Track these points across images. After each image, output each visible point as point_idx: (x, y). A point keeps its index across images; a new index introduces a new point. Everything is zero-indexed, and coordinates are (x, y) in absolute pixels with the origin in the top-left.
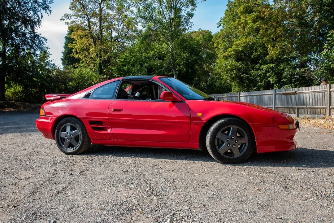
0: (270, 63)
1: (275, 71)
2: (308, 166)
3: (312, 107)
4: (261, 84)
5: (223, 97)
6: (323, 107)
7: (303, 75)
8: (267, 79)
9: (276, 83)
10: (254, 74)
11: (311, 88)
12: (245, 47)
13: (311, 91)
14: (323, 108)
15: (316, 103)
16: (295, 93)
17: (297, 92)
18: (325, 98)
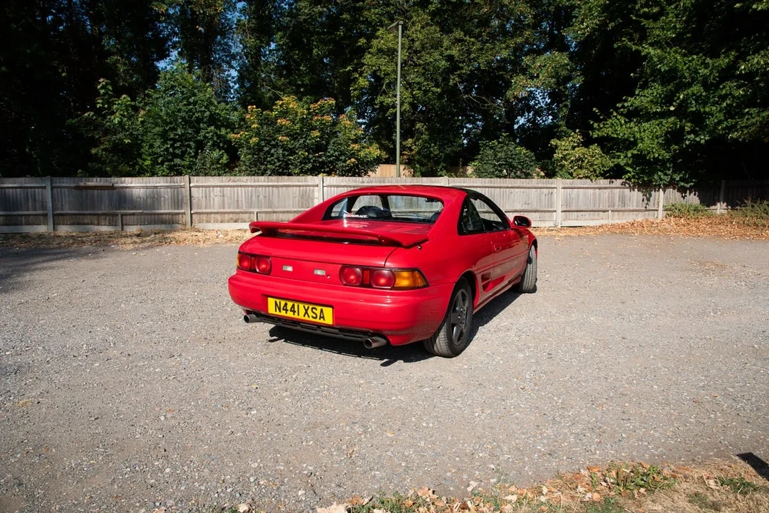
3: (152, 211)
6: (177, 211)
13: (148, 185)
14: (177, 214)
15: (162, 205)
16: (110, 187)
17: (116, 185)
18: (180, 197)
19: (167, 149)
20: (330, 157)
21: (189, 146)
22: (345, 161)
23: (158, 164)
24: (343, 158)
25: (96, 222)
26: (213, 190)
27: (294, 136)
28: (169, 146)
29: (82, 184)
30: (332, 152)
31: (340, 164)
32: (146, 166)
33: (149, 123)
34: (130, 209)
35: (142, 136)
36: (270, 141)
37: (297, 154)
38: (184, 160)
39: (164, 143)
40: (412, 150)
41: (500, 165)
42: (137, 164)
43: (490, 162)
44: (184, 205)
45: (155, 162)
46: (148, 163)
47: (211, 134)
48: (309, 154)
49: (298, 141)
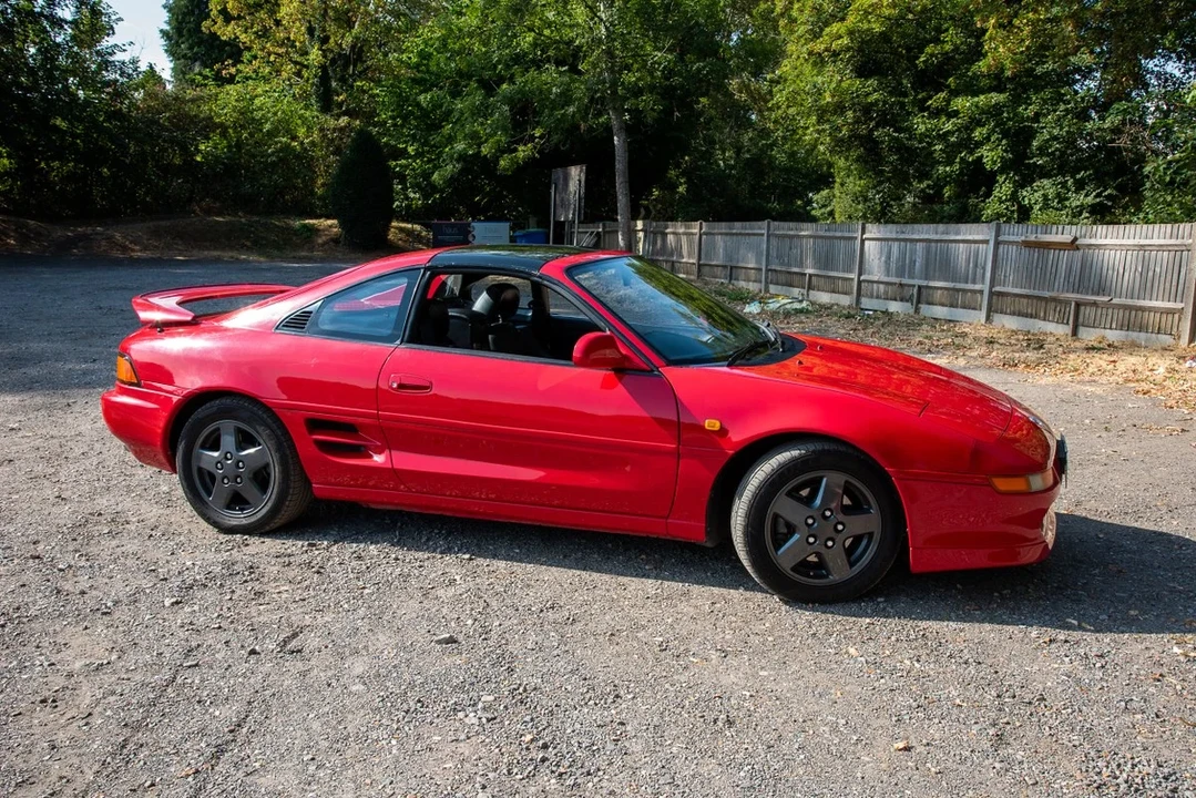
0: (991, 89)
1: (1005, 123)
2: (1083, 624)
3: (1129, 302)
4: (948, 169)
5: (799, 236)
6: (1171, 305)
7: (1113, 141)
8: (971, 152)
9: (1003, 170)
10: (922, 128)
11: (1132, 232)
12: (895, 23)
13: (1131, 242)
14: (1171, 312)
15: (1146, 286)
16: (1073, 245)
17: (1081, 241)
18: (1182, 273)
25: (1042, 314)
34: (1093, 293)
44: (1186, 291)
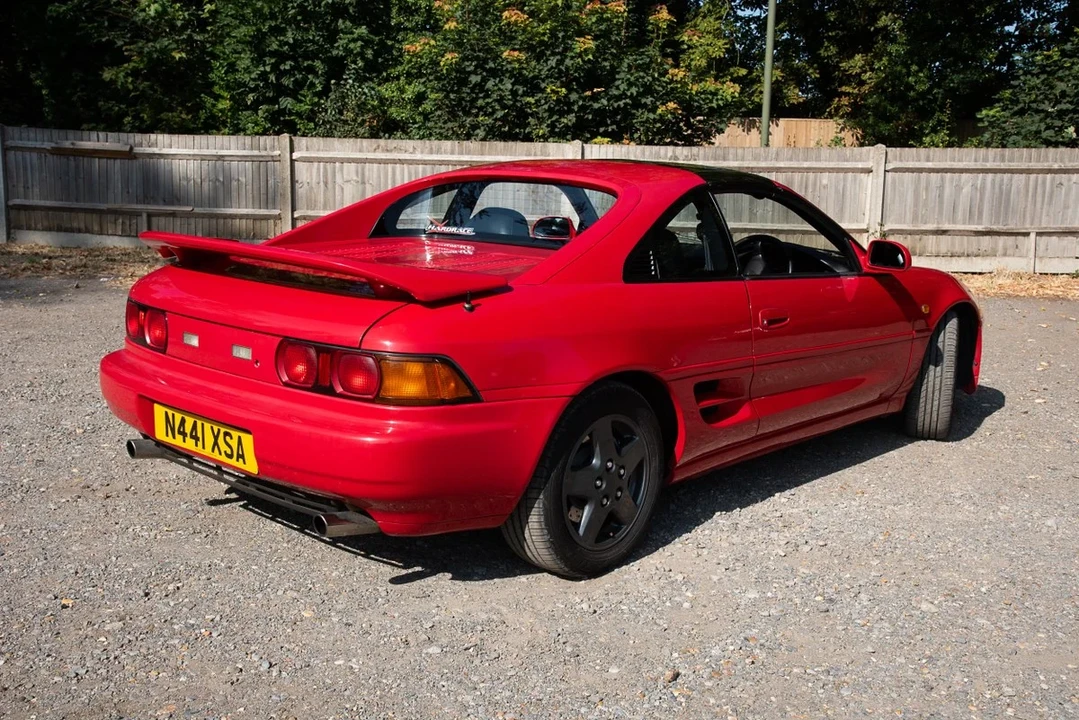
3: (215, 210)
6: (264, 212)
13: (204, 152)
16: (127, 154)
17: (137, 150)
18: (271, 182)
19: (263, 76)
20: (618, 98)
21: (311, 70)
22: (654, 110)
23: (247, 108)
24: (649, 100)
25: (96, 228)
26: (342, 170)
27: (537, 51)
28: (268, 69)
29: (67, 144)
30: (623, 87)
31: (643, 115)
32: (221, 111)
33: (227, 16)
34: (166, 203)
35: (214, 44)
36: (484, 60)
37: (543, 91)
38: (301, 101)
39: (258, 60)
40: (862, 83)
41: (1061, 114)
42: (201, 106)
43: (1034, 105)
44: (278, 198)
45: (238, 104)
46: (224, 104)
47: (360, 43)
48: (570, 90)
49: (546, 61)
